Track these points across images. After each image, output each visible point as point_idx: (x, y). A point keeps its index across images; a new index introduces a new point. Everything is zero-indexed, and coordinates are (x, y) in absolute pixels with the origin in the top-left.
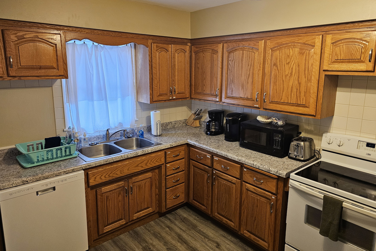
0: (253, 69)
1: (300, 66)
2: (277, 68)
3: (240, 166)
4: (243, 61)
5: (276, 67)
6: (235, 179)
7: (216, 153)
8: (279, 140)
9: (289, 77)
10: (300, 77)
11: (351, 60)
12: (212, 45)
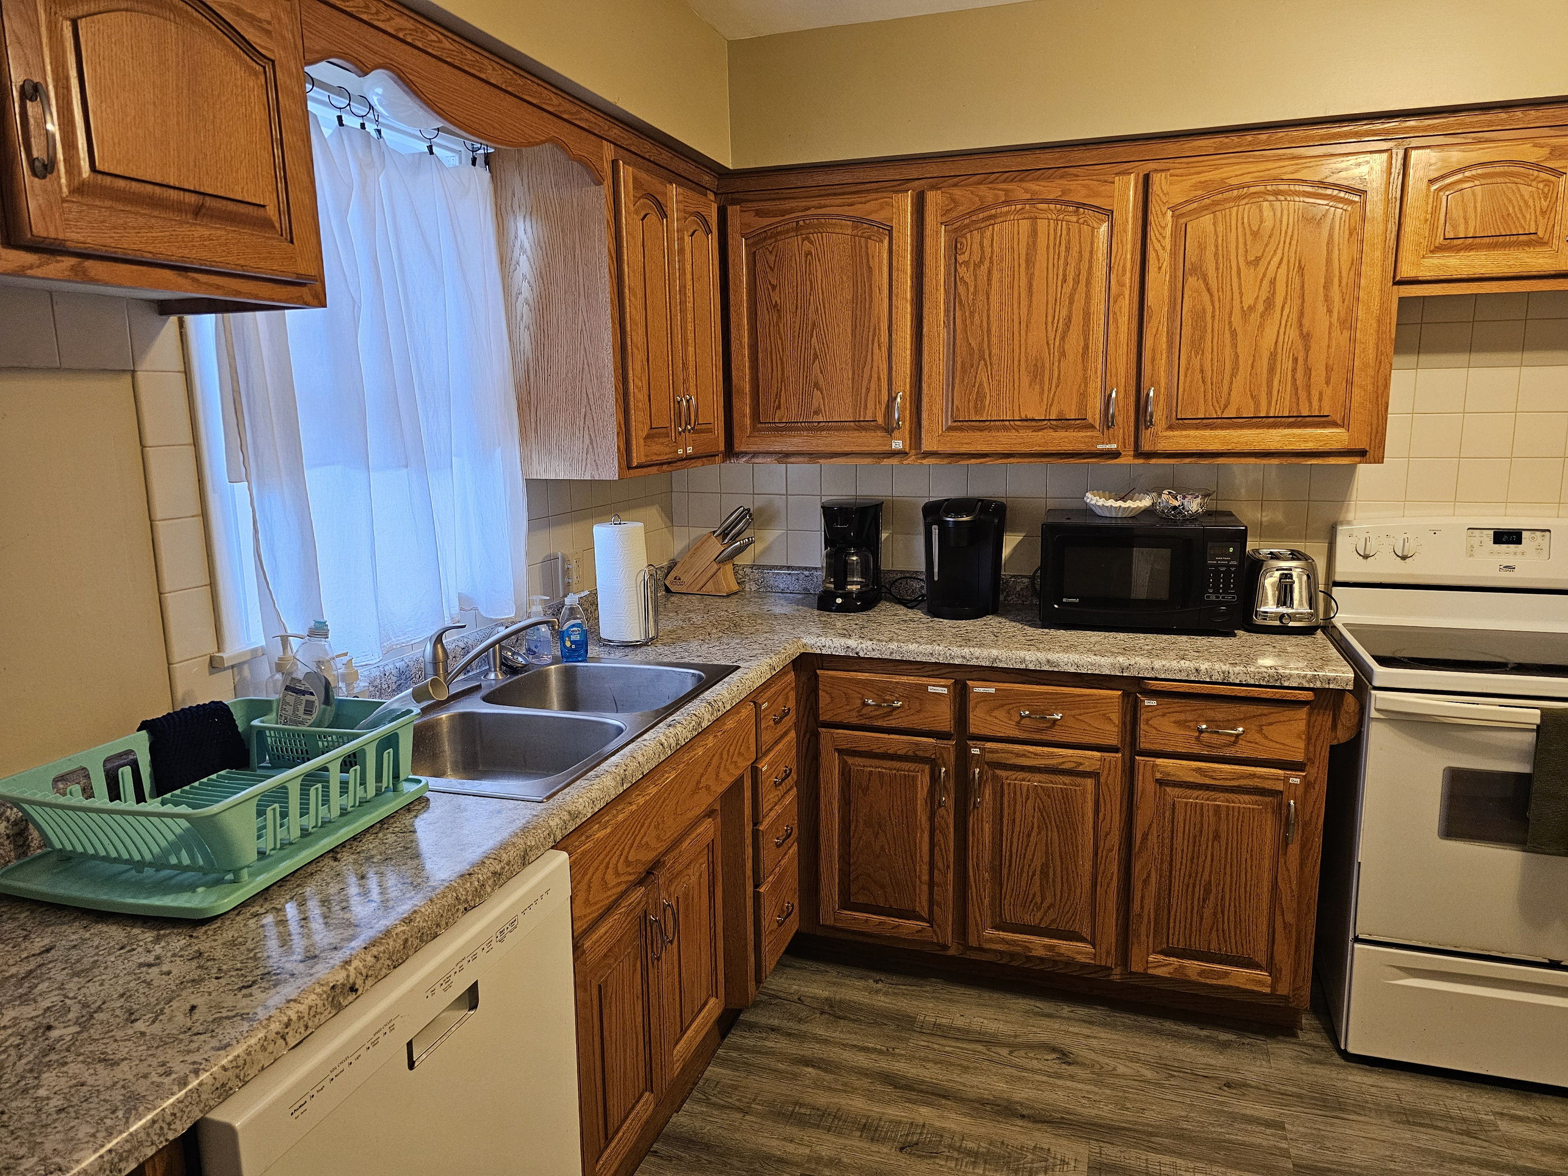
0: (1086, 297)
1: (1305, 271)
2: (1207, 285)
3: (1120, 693)
4: (1037, 266)
5: (1201, 281)
6: (1097, 754)
7: (988, 664)
8: (1228, 566)
9: (1261, 317)
10: (1308, 312)
11: (1501, 239)
12: (854, 198)
